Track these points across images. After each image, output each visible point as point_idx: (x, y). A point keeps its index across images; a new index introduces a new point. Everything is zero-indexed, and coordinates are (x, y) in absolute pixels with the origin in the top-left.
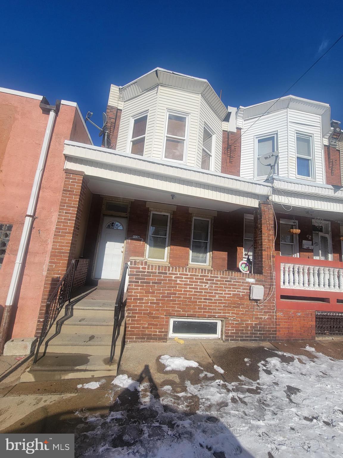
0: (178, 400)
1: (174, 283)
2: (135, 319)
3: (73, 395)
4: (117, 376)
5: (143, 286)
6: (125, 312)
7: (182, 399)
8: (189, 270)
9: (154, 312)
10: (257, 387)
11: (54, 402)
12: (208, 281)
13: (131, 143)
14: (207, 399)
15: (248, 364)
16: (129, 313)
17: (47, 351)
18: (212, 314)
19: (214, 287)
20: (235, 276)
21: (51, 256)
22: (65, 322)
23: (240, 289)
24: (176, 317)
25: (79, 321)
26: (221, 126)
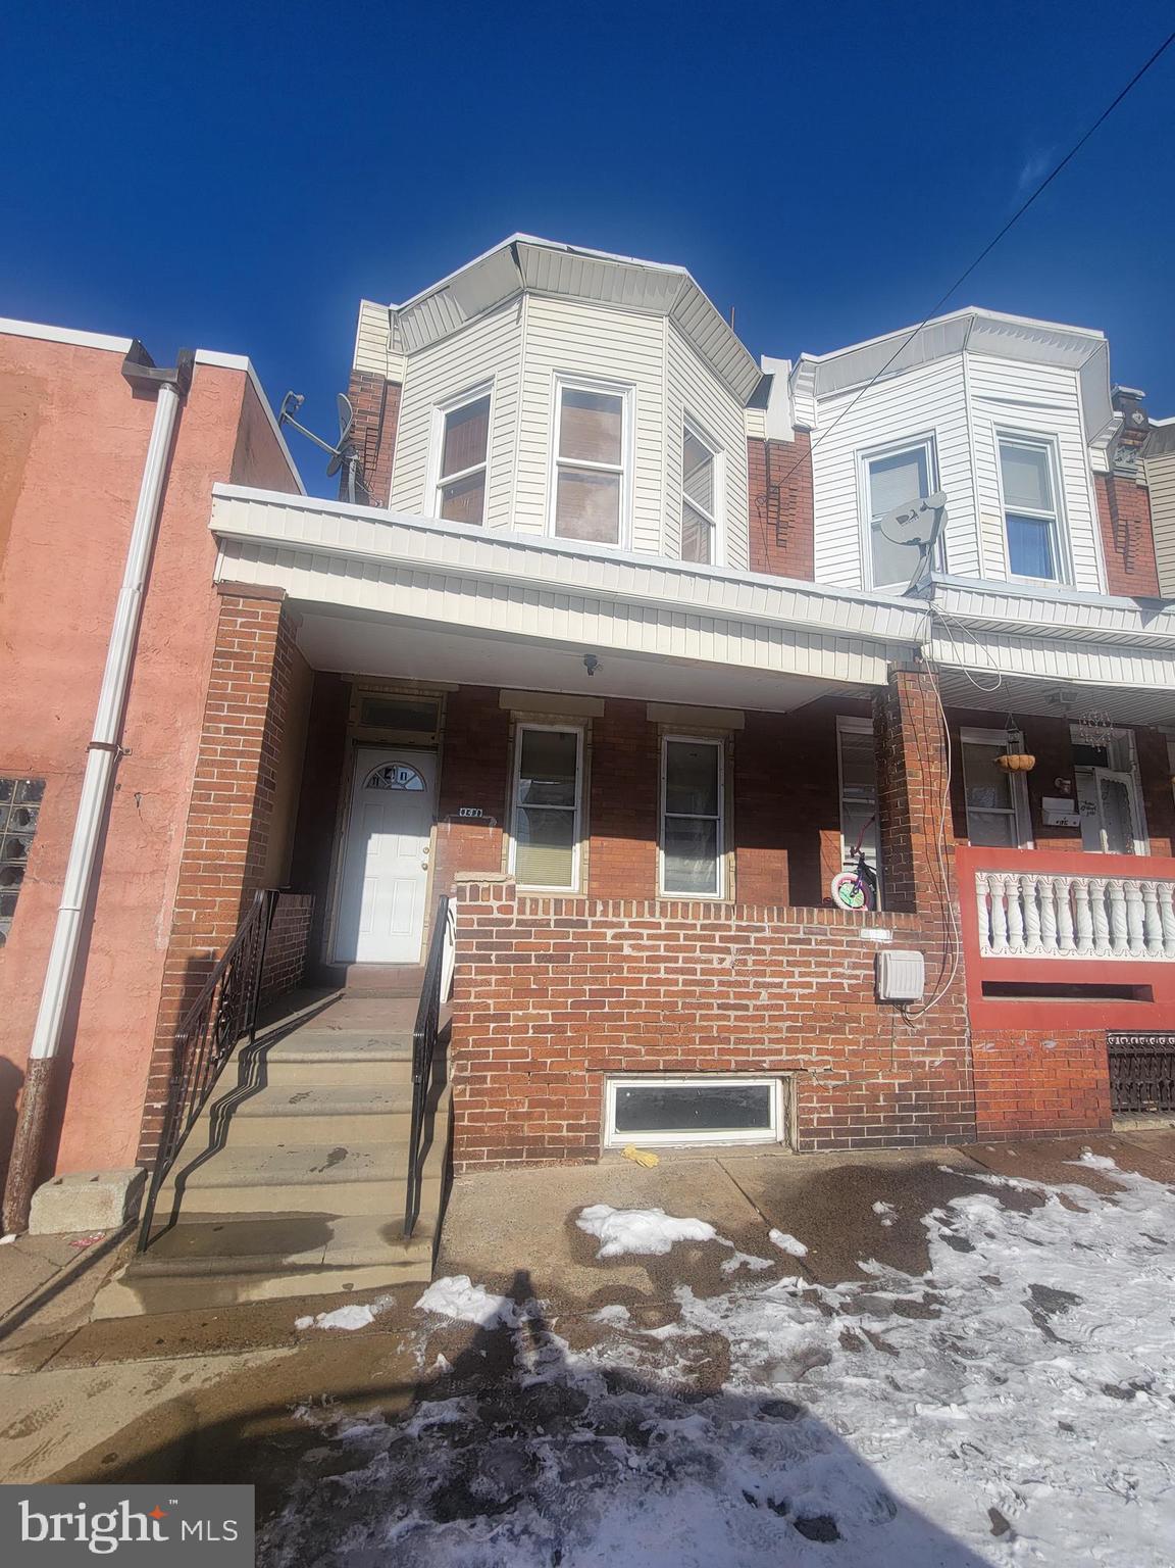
0: (652, 1350)
1: (613, 955)
2: (485, 1086)
3: (283, 1352)
4: (433, 1281)
5: (507, 971)
6: (449, 1063)
7: (668, 1345)
8: (661, 908)
9: (549, 1061)
10: (926, 1295)
11: (218, 1379)
12: (729, 945)
13: (440, 492)
14: (757, 1343)
15: (888, 1223)
16: (462, 1068)
17: (182, 1209)
18: (750, 1059)
19: (750, 963)
20: (819, 923)
21: (183, 880)
22: (241, 1108)
23: (841, 965)
24: (626, 1074)
25: (290, 1102)
26: (741, 423)
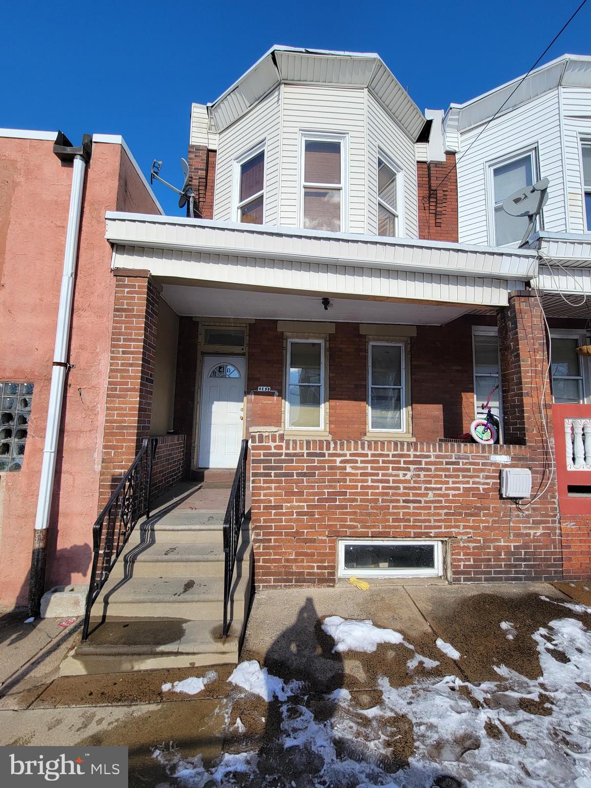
1: (341, 472)
2: (271, 544)
3: (153, 707)
4: (238, 664)
5: (280, 482)
6: (250, 531)
8: (368, 445)
9: (306, 531)
10: (541, 695)
11: (116, 724)
12: (409, 466)
13: (239, 210)
14: (431, 727)
15: (510, 637)
16: (258, 535)
17: (108, 614)
18: (423, 531)
19: (422, 476)
20: (465, 452)
21: (106, 434)
22: (139, 557)
23: (478, 477)
24: (349, 538)
25: (165, 554)
26: (413, 153)
